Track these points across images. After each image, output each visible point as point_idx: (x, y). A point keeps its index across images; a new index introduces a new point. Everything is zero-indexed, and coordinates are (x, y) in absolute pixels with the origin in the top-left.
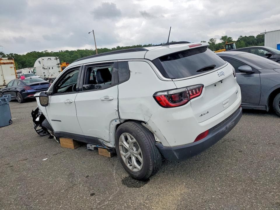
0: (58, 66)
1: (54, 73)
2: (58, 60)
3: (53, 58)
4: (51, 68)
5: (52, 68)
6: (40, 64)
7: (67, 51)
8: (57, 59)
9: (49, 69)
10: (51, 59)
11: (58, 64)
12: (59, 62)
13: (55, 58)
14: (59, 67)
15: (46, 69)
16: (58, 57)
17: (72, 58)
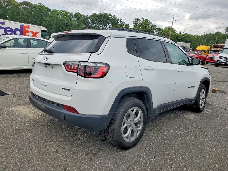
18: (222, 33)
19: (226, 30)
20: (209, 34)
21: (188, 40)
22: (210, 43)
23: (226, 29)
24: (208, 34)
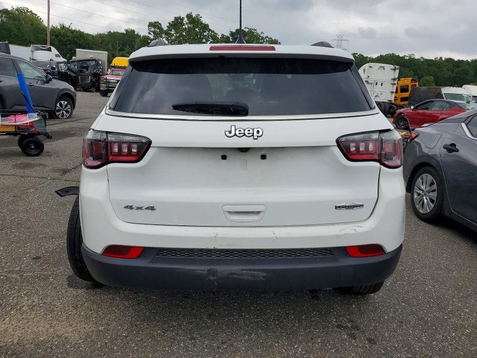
0: (392, 82)
1: (381, 94)
2: (397, 71)
3: (388, 67)
4: (379, 84)
5: (382, 84)
6: (364, 73)
7: (450, 60)
8: (395, 70)
9: (376, 84)
10: (385, 68)
11: (394, 79)
12: (397, 76)
13: (392, 67)
14: (394, 84)
15: (370, 83)
16: (397, 67)
17: (454, 75)
18: (136, 33)
19: (150, 28)
20: (114, 32)
21: (83, 43)
22: (127, 52)
23: (149, 26)
24: (112, 31)
